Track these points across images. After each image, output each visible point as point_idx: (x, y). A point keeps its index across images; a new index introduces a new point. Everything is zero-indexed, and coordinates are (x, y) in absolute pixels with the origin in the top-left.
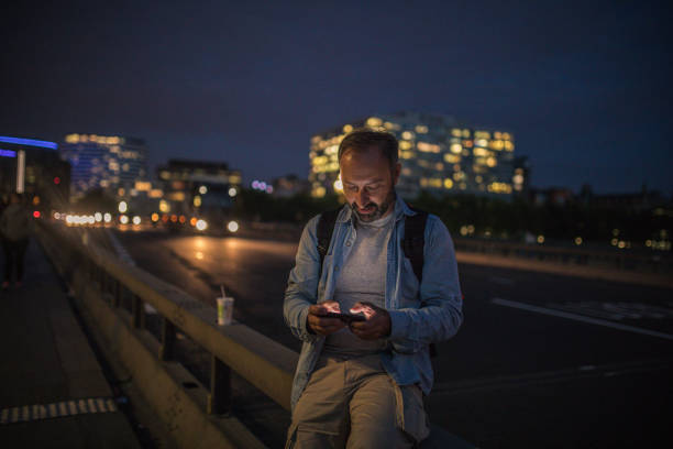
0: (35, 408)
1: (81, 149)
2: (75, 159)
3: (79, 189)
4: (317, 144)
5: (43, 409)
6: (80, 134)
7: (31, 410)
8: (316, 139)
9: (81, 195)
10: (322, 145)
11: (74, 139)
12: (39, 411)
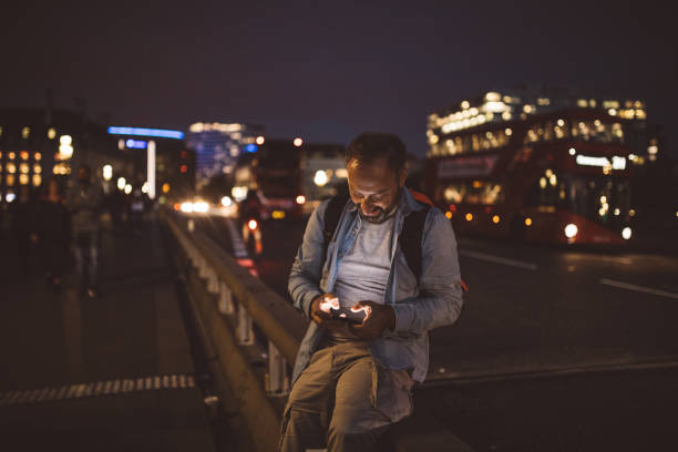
0: (126, 382)
1: (204, 137)
2: (200, 147)
3: (204, 176)
4: (435, 122)
5: (132, 383)
6: (204, 122)
7: (121, 384)
8: (433, 117)
9: (205, 182)
10: (440, 122)
11: (197, 128)
12: (128, 384)
